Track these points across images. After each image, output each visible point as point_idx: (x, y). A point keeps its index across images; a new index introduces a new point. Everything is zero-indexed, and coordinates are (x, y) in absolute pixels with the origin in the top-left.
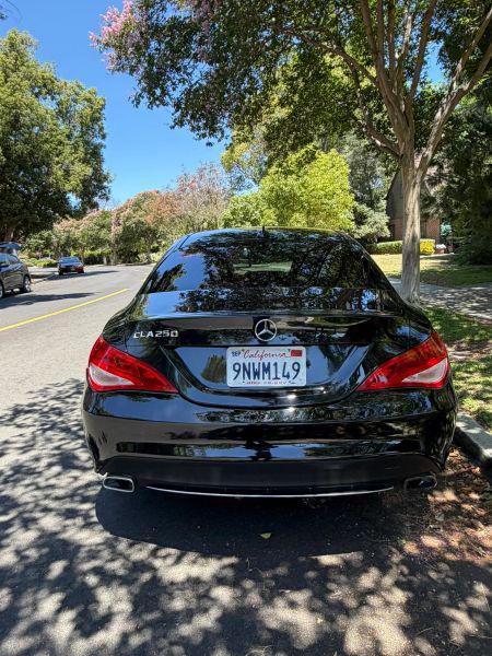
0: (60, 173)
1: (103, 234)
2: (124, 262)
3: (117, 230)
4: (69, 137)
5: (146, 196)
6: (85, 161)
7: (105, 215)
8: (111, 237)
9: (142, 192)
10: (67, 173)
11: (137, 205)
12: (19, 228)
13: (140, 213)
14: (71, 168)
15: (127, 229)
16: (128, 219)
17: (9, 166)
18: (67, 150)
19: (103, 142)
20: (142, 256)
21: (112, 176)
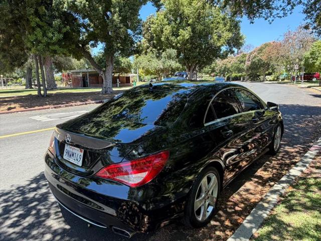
0: (216, 38)
1: (241, 66)
2: (251, 80)
3: (248, 63)
4: (224, 19)
5: (266, 45)
6: (229, 30)
7: (244, 56)
8: (245, 67)
9: (264, 43)
10: (220, 37)
11: (261, 50)
12: (196, 64)
13: (261, 54)
14: (222, 34)
15: (253, 63)
16: (255, 57)
17: (194, 37)
18: (221, 26)
19: (241, 19)
20: (261, 77)
21: (244, 36)
